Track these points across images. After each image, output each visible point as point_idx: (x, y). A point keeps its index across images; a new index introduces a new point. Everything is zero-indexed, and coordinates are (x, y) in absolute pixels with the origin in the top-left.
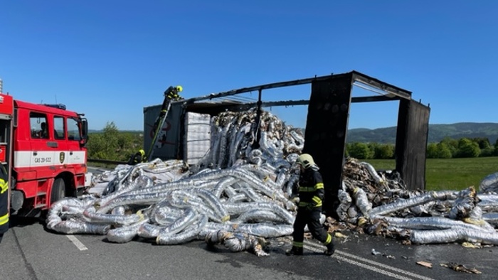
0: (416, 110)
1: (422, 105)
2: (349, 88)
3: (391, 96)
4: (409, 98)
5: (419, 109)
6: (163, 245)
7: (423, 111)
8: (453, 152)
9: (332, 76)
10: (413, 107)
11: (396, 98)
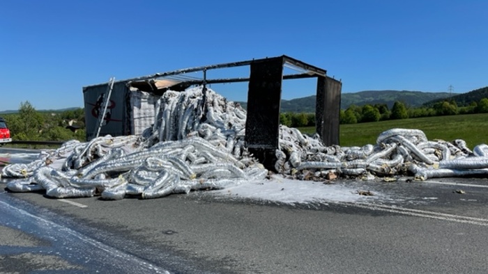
0: (331, 85)
1: (335, 80)
2: (281, 69)
3: (311, 74)
4: (325, 75)
5: (333, 84)
6: (148, 199)
7: (336, 85)
8: (357, 118)
9: (267, 59)
10: (329, 82)
11: (315, 75)
